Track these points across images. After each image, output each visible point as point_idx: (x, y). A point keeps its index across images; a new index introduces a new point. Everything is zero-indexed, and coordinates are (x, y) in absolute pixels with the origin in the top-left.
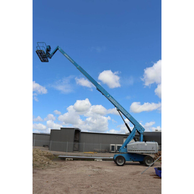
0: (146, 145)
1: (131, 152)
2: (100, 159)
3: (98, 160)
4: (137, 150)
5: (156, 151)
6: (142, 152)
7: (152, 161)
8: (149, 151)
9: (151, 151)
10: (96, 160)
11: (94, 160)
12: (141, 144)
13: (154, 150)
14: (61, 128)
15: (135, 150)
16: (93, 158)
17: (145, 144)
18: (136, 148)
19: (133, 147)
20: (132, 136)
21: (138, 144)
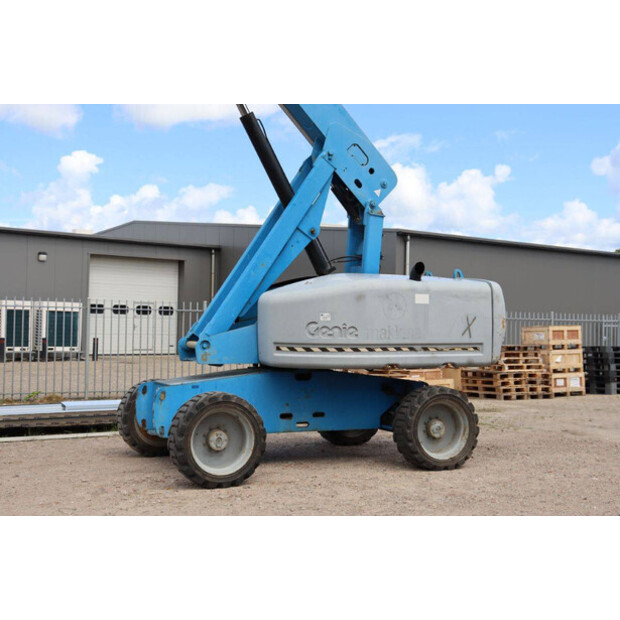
0: (422, 299)
1: (300, 358)
4: (352, 340)
5: (487, 347)
6: (392, 357)
7: (457, 426)
8: (439, 347)
9: (452, 347)
12: (386, 295)
13: (475, 339)
15: (339, 340)
17: (414, 291)
18: (343, 329)
19: (325, 318)
20: (298, 229)
21: (360, 297)
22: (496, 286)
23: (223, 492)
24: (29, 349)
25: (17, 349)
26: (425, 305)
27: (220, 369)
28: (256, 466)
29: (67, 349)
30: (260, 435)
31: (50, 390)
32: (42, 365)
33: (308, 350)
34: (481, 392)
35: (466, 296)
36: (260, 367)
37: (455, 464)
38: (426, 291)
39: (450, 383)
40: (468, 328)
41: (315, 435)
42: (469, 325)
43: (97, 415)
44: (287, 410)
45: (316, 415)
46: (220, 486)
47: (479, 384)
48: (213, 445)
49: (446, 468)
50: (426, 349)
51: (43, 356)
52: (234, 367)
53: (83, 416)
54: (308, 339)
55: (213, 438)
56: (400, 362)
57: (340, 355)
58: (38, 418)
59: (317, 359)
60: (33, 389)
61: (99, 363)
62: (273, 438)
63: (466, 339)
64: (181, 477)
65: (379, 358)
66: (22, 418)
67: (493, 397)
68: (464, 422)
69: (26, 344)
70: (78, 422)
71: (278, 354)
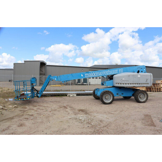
0: (139, 76)
2: (74, 94)
3: (71, 95)
5: (150, 84)
6: (134, 85)
7: (145, 96)
10: (69, 96)
11: (66, 95)
12: (133, 76)
13: (148, 82)
14: (25, 61)
16: (65, 94)
17: (138, 75)
19: (124, 79)
21: (129, 76)
22: (151, 74)
23: (108, 105)
24: (81, 84)
25: (79, 84)
26: (140, 77)
27: (108, 87)
28: (113, 101)
29: (86, 84)
30: (113, 97)
31: (83, 89)
32: (82, 86)
33: (121, 84)
34: (149, 91)
35: (147, 75)
36: (114, 87)
37: (144, 102)
38: (140, 75)
39: (144, 89)
40: (147, 81)
41: (122, 97)
42: (147, 80)
43: (90, 93)
44: (117, 93)
45: (122, 94)
46: (107, 104)
47: (149, 89)
48: (106, 98)
49: (143, 103)
50: (140, 84)
51: (82, 84)
52: (110, 86)
53: (88, 93)
54: (121, 82)
55: (106, 97)
56: (135, 86)
57: (126, 85)
58: (82, 93)
59: (122, 85)
60: (81, 89)
61: (90, 86)
62: (115, 97)
63: (146, 82)
64: (102, 103)
65: (132, 85)
66: (80, 93)
67: (151, 92)
68: (146, 96)
69: (80, 83)
70: (87, 94)
71: (116, 85)
